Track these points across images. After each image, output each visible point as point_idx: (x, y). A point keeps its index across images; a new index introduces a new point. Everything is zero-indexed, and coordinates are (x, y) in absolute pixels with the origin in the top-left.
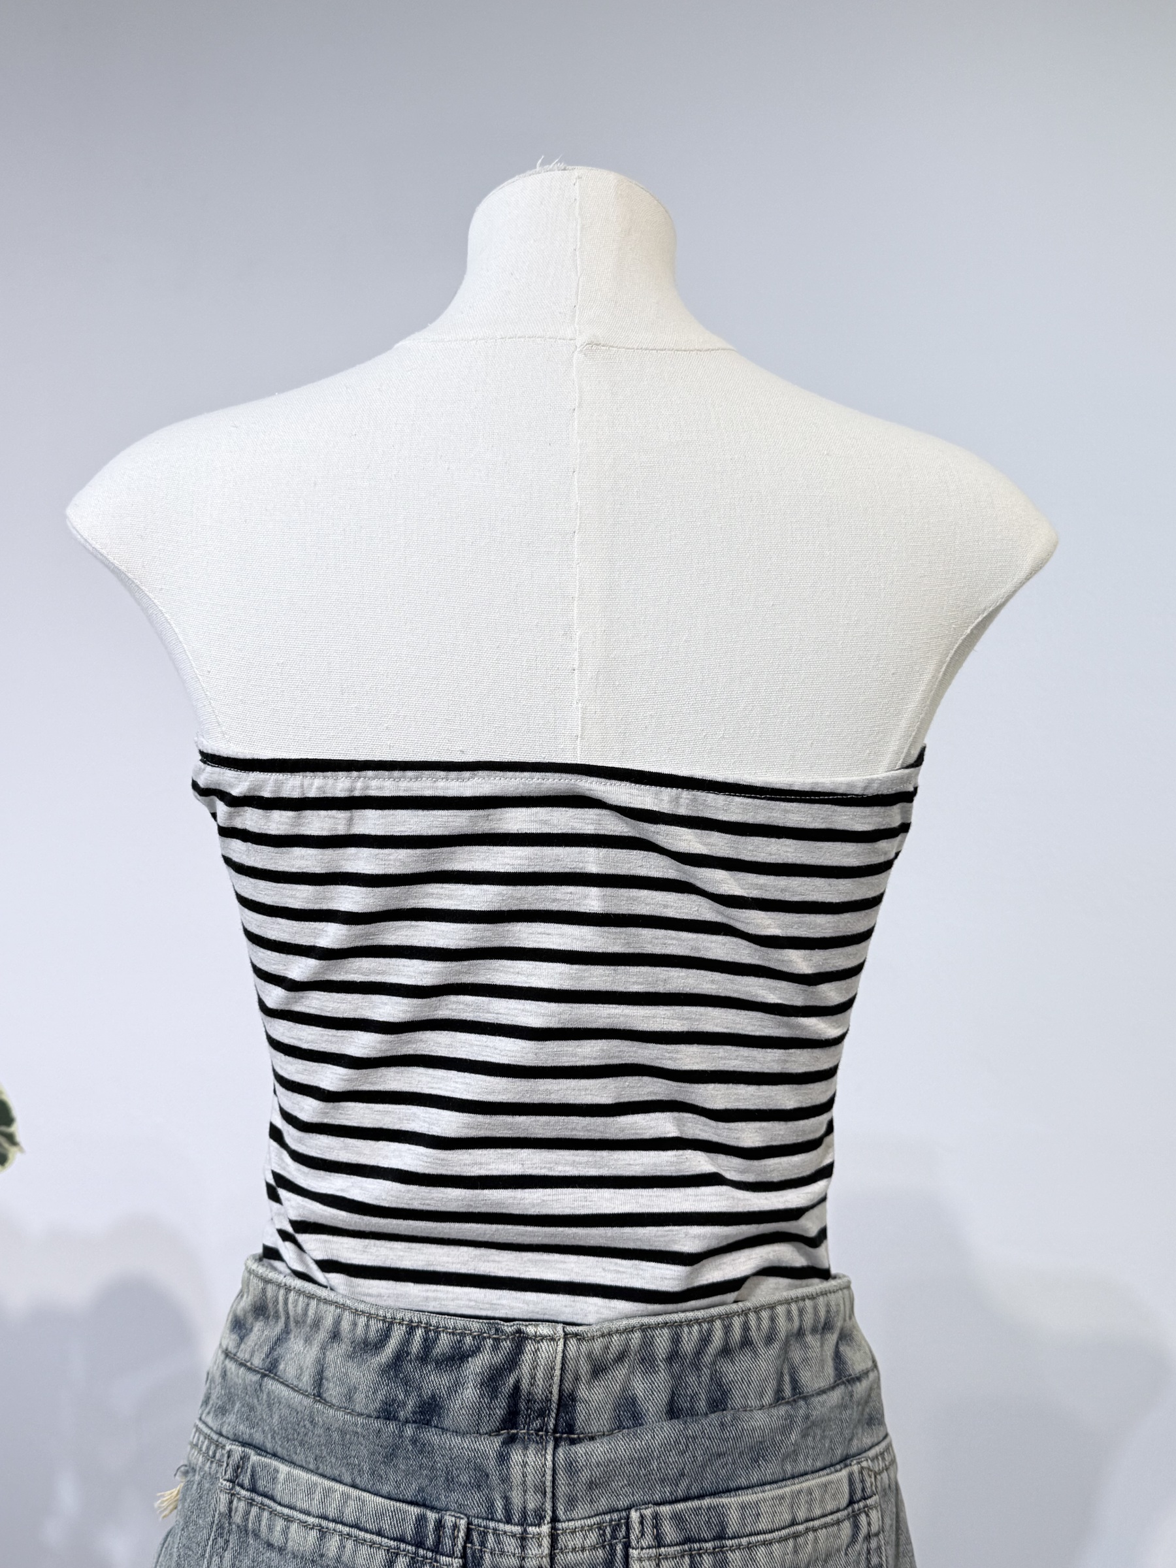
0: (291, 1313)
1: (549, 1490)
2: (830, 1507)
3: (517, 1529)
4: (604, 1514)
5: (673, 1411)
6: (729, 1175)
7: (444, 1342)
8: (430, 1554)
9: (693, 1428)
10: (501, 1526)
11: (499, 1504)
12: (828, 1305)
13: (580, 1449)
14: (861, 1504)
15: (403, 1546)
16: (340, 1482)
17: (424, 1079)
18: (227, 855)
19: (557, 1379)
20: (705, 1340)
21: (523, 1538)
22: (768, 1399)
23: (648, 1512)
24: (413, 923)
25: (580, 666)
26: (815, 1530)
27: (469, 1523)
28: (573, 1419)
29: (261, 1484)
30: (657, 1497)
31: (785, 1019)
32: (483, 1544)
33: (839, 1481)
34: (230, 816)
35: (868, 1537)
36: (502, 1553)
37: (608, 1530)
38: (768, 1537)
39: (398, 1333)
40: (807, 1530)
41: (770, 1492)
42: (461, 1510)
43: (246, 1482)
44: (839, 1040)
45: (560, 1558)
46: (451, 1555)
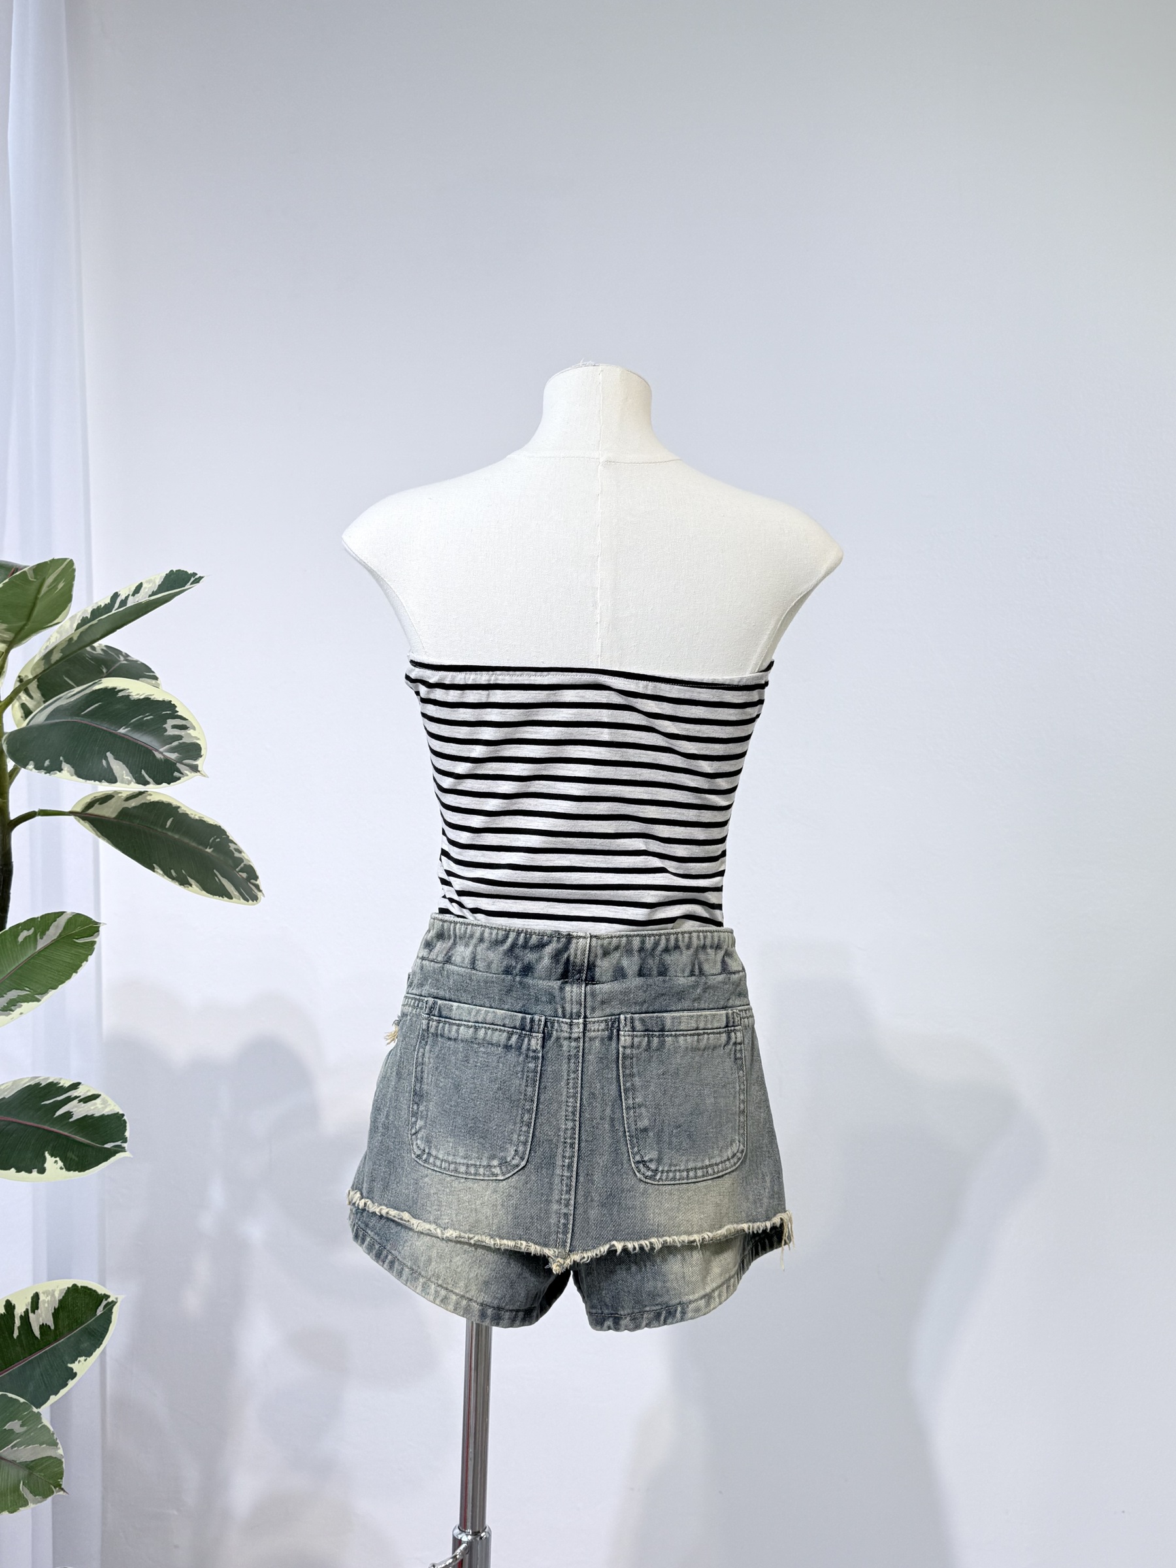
0: (457, 934)
1: (583, 1003)
2: (716, 1025)
3: (568, 1021)
4: (608, 1016)
5: (641, 974)
6: (670, 870)
7: (534, 940)
8: (528, 1033)
9: (650, 981)
10: (561, 1019)
11: (560, 1011)
12: (719, 937)
13: (597, 986)
14: (732, 1028)
15: (515, 1030)
16: (484, 1007)
17: (523, 821)
18: (425, 712)
19: (587, 955)
20: (657, 944)
21: (571, 1025)
22: (687, 973)
23: (629, 1016)
24: (518, 745)
25: (600, 622)
26: (708, 1034)
27: (546, 1019)
28: (594, 975)
29: (444, 1013)
30: (633, 1011)
31: (699, 795)
32: (552, 1027)
33: (721, 1015)
34: (428, 693)
35: (735, 1044)
36: (562, 1031)
37: (610, 1023)
38: (685, 1033)
39: (512, 936)
40: (704, 1033)
41: (686, 1013)
42: (542, 1013)
43: (436, 1013)
44: (729, 807)
45: (587, 1034)
46: (538, 1032)
